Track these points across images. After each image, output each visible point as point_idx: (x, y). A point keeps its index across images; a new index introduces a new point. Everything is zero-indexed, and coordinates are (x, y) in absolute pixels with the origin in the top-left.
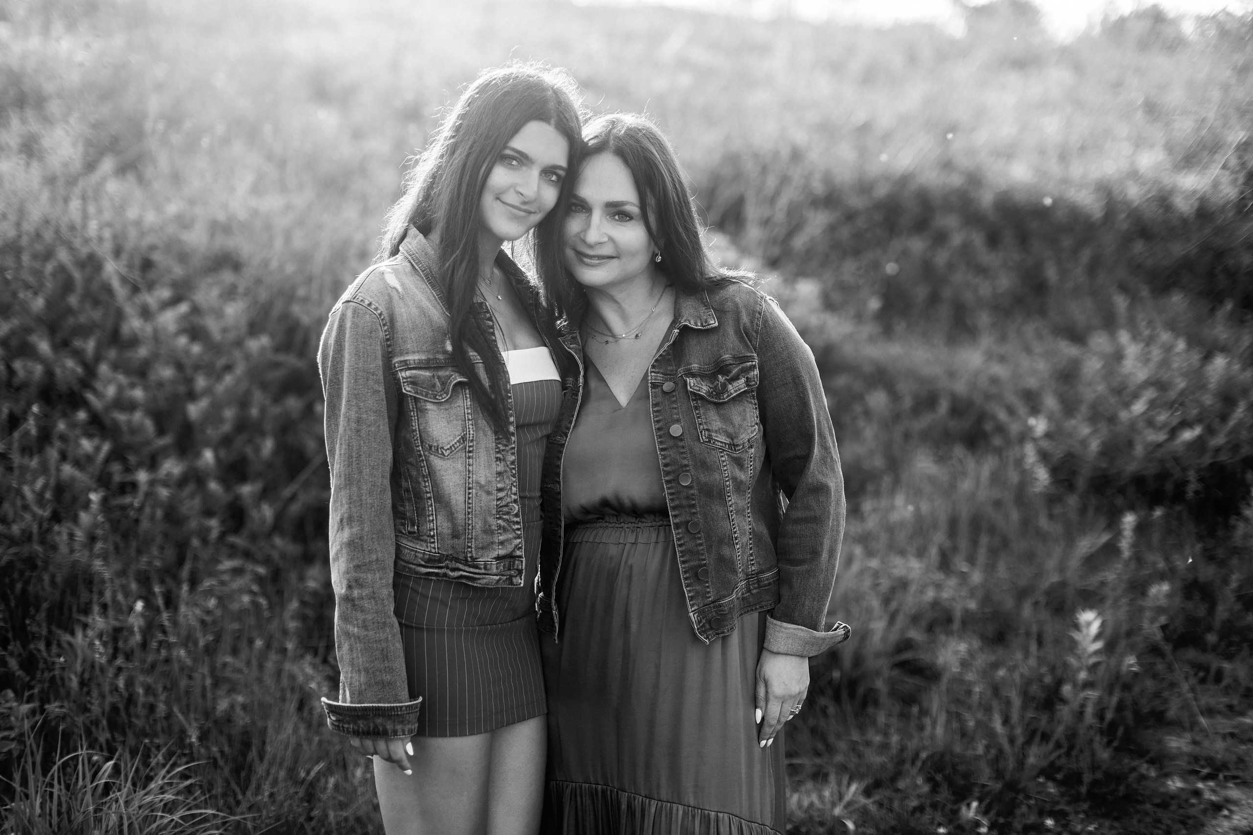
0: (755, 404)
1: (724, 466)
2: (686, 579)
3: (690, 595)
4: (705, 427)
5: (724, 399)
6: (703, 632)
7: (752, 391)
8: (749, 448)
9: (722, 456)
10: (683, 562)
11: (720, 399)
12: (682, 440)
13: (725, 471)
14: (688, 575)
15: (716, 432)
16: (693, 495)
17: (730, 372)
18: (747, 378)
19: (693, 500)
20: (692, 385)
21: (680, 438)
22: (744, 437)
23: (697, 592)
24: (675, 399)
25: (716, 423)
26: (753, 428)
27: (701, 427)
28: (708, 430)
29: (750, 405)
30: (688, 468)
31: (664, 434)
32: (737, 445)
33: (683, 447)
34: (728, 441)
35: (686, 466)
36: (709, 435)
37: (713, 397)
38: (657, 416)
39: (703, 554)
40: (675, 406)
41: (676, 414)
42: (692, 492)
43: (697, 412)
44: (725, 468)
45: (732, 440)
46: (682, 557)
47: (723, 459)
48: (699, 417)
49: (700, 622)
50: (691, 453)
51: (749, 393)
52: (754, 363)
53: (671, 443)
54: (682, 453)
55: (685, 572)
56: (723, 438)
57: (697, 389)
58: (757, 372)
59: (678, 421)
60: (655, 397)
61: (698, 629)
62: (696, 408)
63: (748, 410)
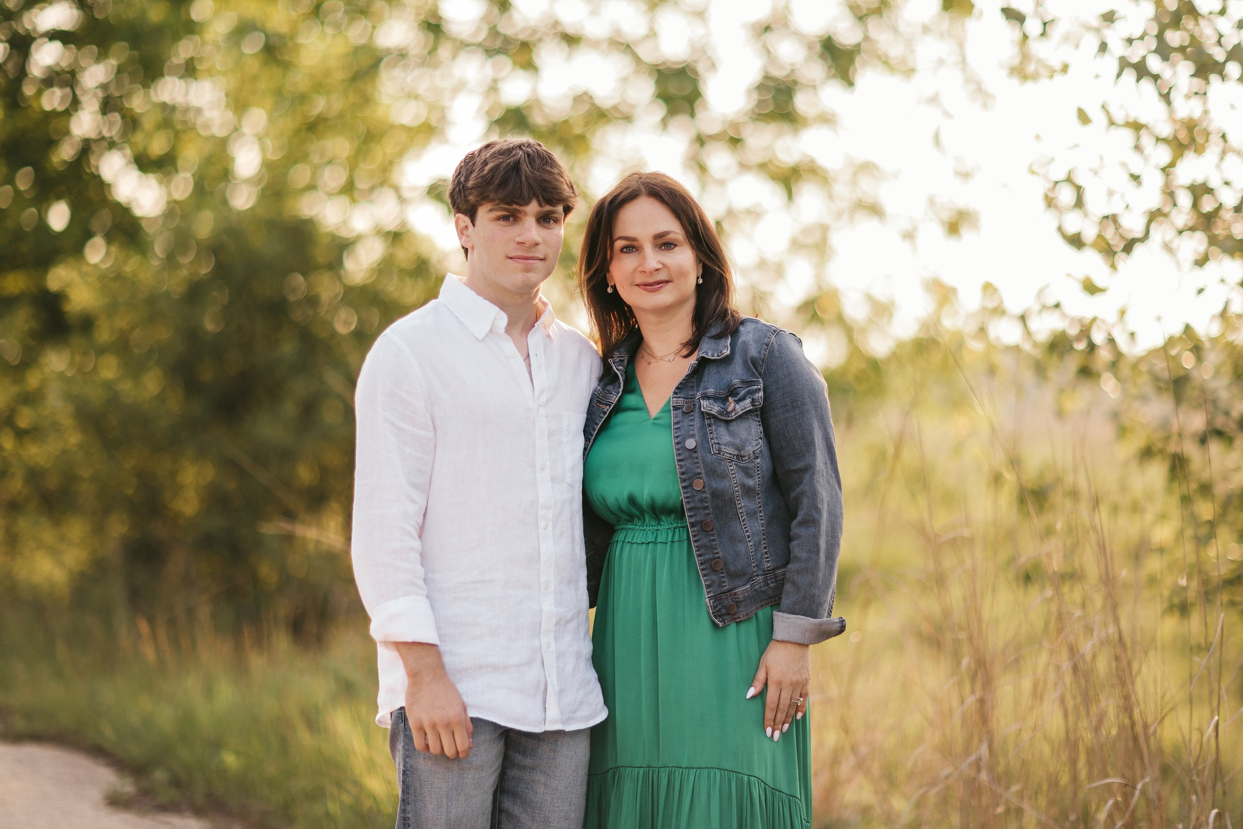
0: (759, 422)
1: (733, 474)
2: (702, 570)
3: (706, 583)
4: (716, 441)
5: (732, 417)
6: (719, 616)
7: (756, 411)
8: (754, 458)
9: (731, 466)
10: (699, 555)
11: (729, 417)
12: (695, 452)
13: (734, 478)
14: (704, 566)
15: (725, 445)
16: (706, 498)
17: (738, 394)
18: (753, 399)
19: (706, 502)
20: (705, 406)
21: (694, 450)
22: (749, 449)
23: (713, 582)
24: (693, 417)
25: (726, 438)
26: (757, 442)
27: (713, 441)
28: (718, 443)
29: (755, 423)
30: (701, 476)
31: (682, 447)
32: (744, 456)
33: (697, 458)
34: (736, 453)
35: (699, 474)
36: (720, 448)
37: (723, 416)
38: (676, 432)
39: (716, 549)
40: (692, 424)
41: (692, 430)
42: (705, 495)
43: (710, 428)
44: (734, 476)
45: (740, 451)
46: (698, 551)
47: (732, 468)
48: (711, 433)
49: (715, 607)
50: (703, 463)
51: (753, 412)
52: (759, 387)
53: (687, 454)
54: (696, 463)
55: (702, 564)
56: (731, 451)
57: (709, 409)
58: (761, 394)
59: (693, 436)
60: (676, 417)
61: (713, 613)
62: (710, 425)
63: (753, 426)
